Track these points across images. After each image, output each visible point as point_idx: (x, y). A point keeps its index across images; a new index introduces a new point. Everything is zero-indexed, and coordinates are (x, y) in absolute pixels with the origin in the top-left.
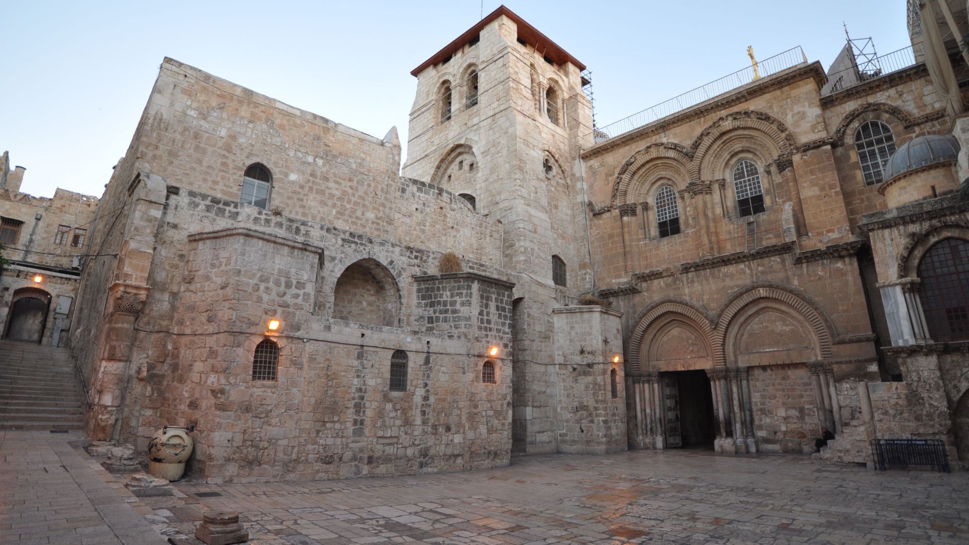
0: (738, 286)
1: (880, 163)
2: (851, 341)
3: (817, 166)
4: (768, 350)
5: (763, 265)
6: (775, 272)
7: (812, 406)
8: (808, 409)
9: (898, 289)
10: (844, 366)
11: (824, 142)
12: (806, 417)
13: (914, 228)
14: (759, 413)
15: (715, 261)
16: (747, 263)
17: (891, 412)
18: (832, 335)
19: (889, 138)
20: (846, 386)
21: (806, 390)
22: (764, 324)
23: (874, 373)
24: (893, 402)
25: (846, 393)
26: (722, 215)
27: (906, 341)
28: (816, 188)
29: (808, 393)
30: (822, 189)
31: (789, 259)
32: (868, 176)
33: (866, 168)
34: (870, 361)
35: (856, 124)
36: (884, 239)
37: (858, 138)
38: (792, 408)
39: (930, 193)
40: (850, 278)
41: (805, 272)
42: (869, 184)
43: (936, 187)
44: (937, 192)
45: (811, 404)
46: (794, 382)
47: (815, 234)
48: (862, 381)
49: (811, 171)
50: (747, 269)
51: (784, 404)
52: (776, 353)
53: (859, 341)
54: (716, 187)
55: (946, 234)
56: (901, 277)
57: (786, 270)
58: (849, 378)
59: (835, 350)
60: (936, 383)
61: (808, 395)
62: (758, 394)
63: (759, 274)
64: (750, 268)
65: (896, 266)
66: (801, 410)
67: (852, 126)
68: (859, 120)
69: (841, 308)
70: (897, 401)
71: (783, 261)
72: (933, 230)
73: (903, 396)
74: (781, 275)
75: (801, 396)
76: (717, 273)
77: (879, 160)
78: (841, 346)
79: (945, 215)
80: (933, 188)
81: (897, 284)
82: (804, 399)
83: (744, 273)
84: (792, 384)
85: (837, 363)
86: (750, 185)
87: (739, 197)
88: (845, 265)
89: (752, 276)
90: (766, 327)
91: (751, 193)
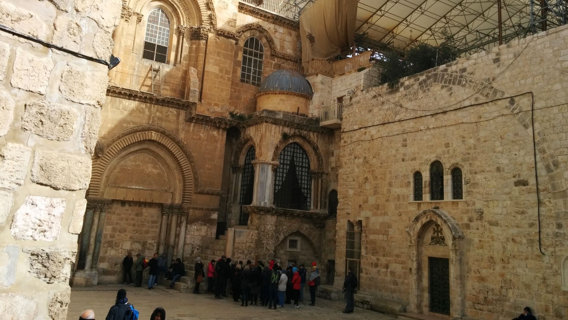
0: (134, 123)
1: (252, 70)
2: (208, 194)
3: (223, 52)
4: (134, 187)
5: (161, 112)
6: (170, 122)
7: (153, 241)
8: (150, 243)
9: (270, 167)
10: (197, 212)
11: (234, 36)
12: (147, 251)
13: (287, 130)
14: (106, 245)
15: (123, 92)
16: (148, 105)
17: (246, 252)
18: (196, 186)
19: (261, 56)
20: (194, 227)
21: (152, 227)
22: (137, 163)
23: (215, 220)
24: (248, 244)
25: (192, 233)
26: (132, 49)
27: (265, 203)
28: (218, 68)
29: (154, 230)
30: (221, 71)
31: (183, 113)
32: (243, 75)
33: (244, 69)
34: (214, 210)
35: (248, 34)
36: (271, 131)
37: (246, 45)
38: (137, 242)
39: (296, 111)
40: (219, 146)
41: (191, 131)
42: (242, 81)
43: (300, 109)
44: (300, 112)
45: (153, 240)
46: (145, 219)
47: (206, 103)
48: (205, 225)
49: (218, 52)
50: (147, 110)
51: (131, 238)
52: (142, 191)
53: (212, 194)
54: (134, 18)
55: (297, 140)
56: (273, 160)
57: (178, 123)
58: (197, 222)
59: (194, 197)
60: (272, 234)
61: (153, 231)
62: (109, 227)
63: (156, 118)
64: (150, 110)
65: (273, 151)
66: (144, 244)
67: (246, 34)
68: (251, 33)
69: (207, 166)
70: (250, 244)
71: (178, 115)
72: (294, 136)
73: (254, 241)
74: (173, 126)
75: (147, 232)
76: (118, 102)
77: (252, 68)
78: (200, 195)
79: (302, 129)
80: (298, 108)
81: (271, 164)
82: (149, 235)
83: (144, 113)
84: (143, 220)
85: (193, 208)
86: (160, 33)
87: (147, 38)
88: (219, 135)
89: (149, 119)
90: (138, 166)
91: (159, 42)
